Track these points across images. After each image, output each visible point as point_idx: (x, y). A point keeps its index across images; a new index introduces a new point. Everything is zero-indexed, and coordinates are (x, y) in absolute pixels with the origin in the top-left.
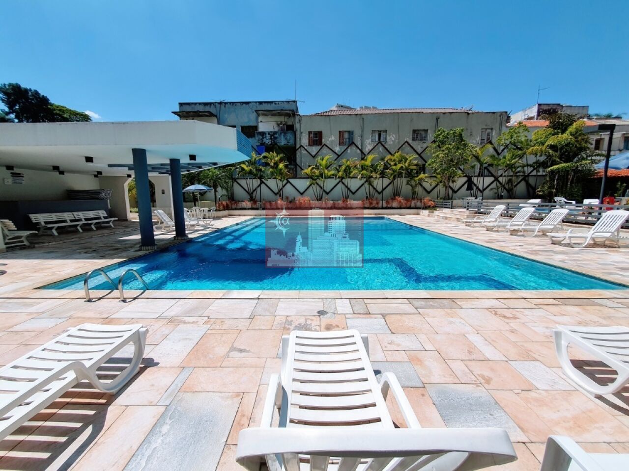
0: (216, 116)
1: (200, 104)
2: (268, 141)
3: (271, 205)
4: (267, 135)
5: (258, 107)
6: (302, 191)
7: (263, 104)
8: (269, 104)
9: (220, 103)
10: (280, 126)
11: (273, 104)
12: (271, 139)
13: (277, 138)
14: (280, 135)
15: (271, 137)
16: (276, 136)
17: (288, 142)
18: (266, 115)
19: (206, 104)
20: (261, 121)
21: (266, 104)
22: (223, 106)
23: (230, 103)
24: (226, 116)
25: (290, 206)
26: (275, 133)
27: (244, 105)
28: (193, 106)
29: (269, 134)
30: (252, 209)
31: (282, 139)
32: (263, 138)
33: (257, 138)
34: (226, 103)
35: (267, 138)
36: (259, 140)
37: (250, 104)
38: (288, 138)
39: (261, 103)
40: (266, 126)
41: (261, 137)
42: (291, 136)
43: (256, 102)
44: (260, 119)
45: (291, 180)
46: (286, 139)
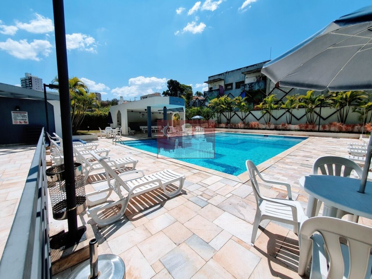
0: (224, 80)
1: (217, 75)
2: (247, 89)
3: (235, 126)
4: (247, 86)
5: (246, 70)
6: (258, 118)
7: (249, 67)
8: (252, 67)
9: (226, 73)
10: (258, 78)
11: (255, 66)
12: (249, 87)
13: (253, 86)
14: (255, 85)
15: (250, 86)
16: (253, 85)
17: (260, 88)
18: (249, 74)
19: (219, 75)
20: (247, 78)
21: (251, 67)
22: (227, 74)
23: (231, 71)
24: (228, 79)
25: (246, 127)
26: (252, 83)
27: (238, 70)
28: (214, 77)
29: (248, 85)
30: (226, 128)
31: (256, 86)
32: (245, 88)
33: (241, 88)
34: (229, 72)
35: (247, 87)
36: (242, 89)
37: (241, 69)
38: (260, 85)
39: (247, 67)
40: (249, 80)
41: (244, 87)
42: (262, 83)
43: (245, 68)
44: (246, 76)
45: (252, 112)
46: (259, 86)
